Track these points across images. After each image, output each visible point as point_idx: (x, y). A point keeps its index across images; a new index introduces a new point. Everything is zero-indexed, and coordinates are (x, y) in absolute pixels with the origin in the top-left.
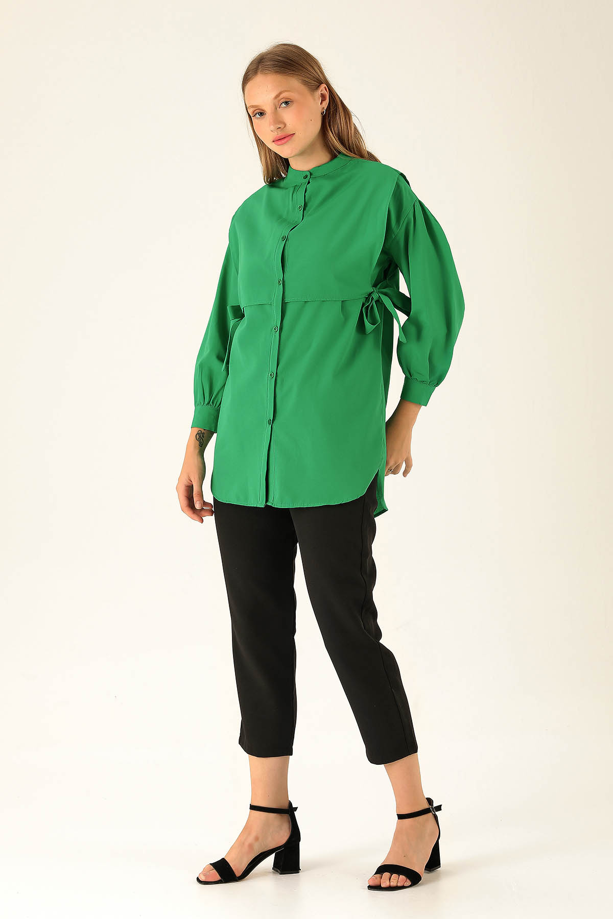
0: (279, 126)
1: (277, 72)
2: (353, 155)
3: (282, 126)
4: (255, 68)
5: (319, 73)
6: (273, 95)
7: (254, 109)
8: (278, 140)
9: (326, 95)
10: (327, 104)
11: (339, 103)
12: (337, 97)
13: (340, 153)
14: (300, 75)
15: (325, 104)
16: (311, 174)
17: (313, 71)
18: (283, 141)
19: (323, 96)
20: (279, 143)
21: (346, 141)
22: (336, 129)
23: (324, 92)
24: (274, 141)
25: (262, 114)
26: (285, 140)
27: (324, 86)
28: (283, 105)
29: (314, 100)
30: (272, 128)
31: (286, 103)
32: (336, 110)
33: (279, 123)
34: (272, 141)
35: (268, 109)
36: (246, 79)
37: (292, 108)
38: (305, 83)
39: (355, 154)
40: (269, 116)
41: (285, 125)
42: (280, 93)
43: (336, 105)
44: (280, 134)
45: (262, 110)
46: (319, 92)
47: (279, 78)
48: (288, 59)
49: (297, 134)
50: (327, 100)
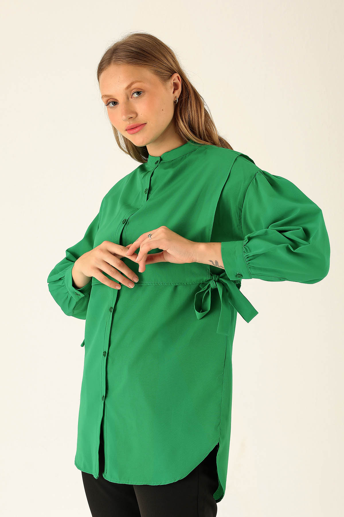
0: (131, 116)
1: (129, 63)
2: (203, 142)
3: (133, 115)
4: (109, 58)
5: (172, 62)
6: (125, 85)
7: (108, 98)
8: (131, 129)
9: (178, 83)
10: (179, 93)
11: (191, 92)
12: (189, 86)
13: (189, 140)
14: (153, 66)
15: (178, 93)
16: (161, 160)
17: (166, 61)
18: (135, 130)
19: (176, 85)
20: (132, 132)
21: (197, 129)
22: (187, 117)
23: (177, 81)
24: (127, 130)
25: (115, 103)
26: (137, 129)
27: (176, 75)
28: (135, 95)
29: (166, 89)
30: (124, 117)
31: (138, 93)
32: (188, 97)
33: (131, 114)
34: (124, 129)
35: (121, 99)
36: (101, 69)
37: (145, 98)
38: (157, 73)
39: (205, 140)
40: (120, 107)
41: (137, 115)
42: (132, 84)
43: (189, 94)
44: (131, 123)
45: (116, 100)
46: (171, 83)
47: (131, 68)
48: (140, 49)
49: (148, 123)
50: (180, 89)
